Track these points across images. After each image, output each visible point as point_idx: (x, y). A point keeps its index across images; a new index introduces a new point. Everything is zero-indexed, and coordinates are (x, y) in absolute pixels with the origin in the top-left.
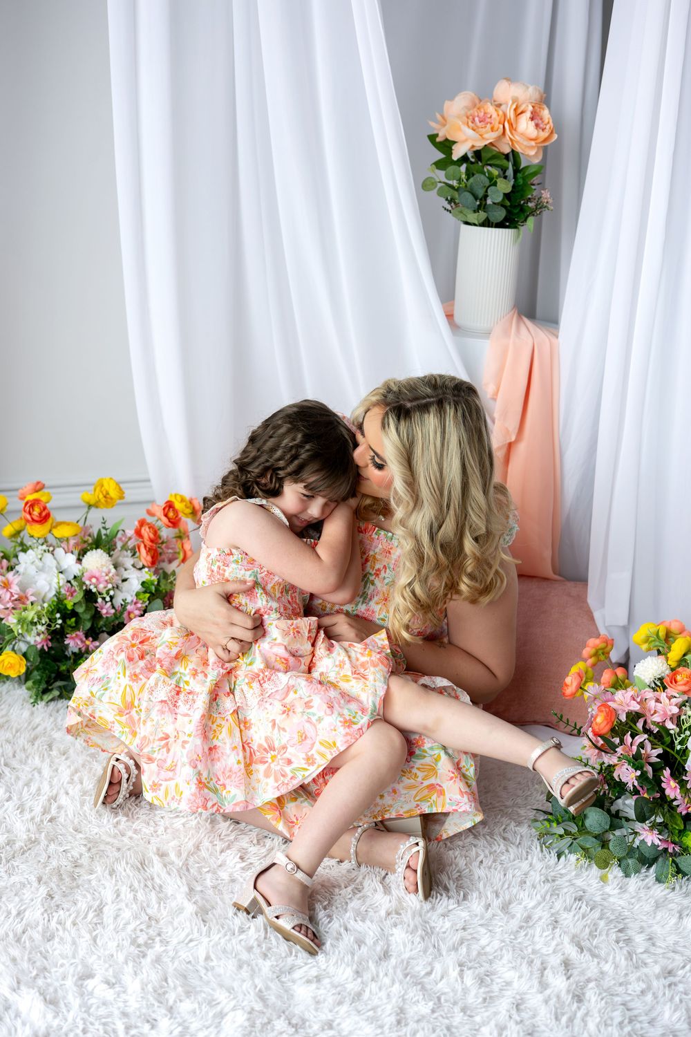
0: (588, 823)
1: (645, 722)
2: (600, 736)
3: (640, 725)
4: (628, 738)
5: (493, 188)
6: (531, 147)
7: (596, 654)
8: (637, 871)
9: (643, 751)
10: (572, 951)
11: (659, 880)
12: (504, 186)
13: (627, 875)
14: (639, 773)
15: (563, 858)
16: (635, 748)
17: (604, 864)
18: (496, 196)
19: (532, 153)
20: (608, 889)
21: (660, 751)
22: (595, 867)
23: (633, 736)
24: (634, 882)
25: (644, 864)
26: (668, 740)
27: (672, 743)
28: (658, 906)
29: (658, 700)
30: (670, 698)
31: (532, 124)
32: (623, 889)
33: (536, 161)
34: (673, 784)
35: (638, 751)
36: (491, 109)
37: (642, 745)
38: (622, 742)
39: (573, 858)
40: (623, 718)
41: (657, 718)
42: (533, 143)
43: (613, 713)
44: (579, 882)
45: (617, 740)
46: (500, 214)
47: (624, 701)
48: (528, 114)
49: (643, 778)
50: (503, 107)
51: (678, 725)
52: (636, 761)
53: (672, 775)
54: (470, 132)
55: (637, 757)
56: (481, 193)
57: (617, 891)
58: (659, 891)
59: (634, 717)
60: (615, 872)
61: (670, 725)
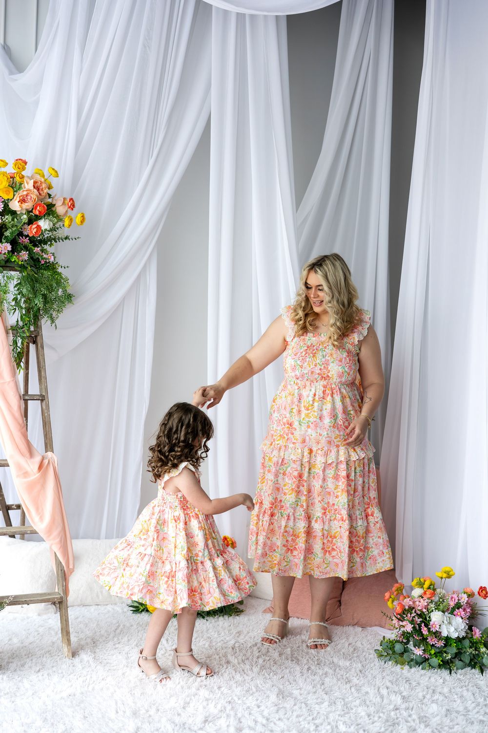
0: (396, 649)
1: (415, 611)
2: (399, 614)
3: (413, 611)
4: (409, 615)
7: (397, 590)
8: (415, 666)
9: (414, 619)
10: (389, 684)
11: (422, 669)
13: (411, 668)
14: (413, 626)
15: (387, 663)
16: (411, 618)
17: (403, 664)
20: (403, 671)
21: (421, 619)
22: (399, 665)
23: (411, 614)
24: (413, 669)
25: (417, 665)
26: (424, 617)
27: (426, 617)
28: (421, 675)
29: (420, 602)
30: (424, 601)
32: (409, 671)
34: (425, 629)
35: (412, 619)
37: (414, 617)
38: (407, 616)
39: (390, 663)
40: (407, 608)
41: (419, 608)
43: (402, 606)
44: (393, 669)
45: (405, 616)
47: (407, 602)
49: (414, 628)
51: (428, 611)
52: (412, 622)
53: (425, 625)
55: (413, 620)
57: (407, 672)
58: (423, 672)
59: (411, 609)
60: (407, 667)
61: (424, 610)
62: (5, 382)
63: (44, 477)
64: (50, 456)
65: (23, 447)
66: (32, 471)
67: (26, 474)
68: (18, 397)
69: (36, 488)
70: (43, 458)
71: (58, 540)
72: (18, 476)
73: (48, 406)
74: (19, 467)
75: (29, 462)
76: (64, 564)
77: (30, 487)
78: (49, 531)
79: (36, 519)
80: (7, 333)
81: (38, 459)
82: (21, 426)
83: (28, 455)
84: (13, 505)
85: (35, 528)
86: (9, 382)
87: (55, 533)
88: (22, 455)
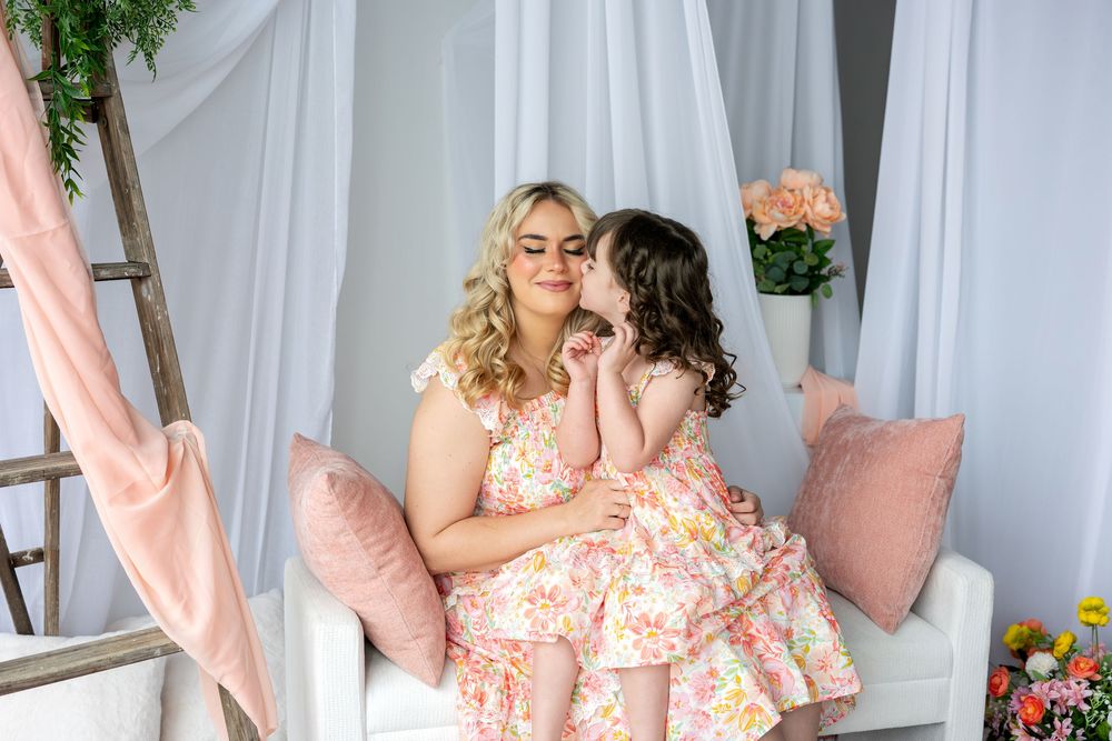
2: (1037, 725)
4: (1057, 722)
5: (800, 262)
6: (826, 226)
12: (811, 260)
16: (1065, 731)
18: (801, 268)
19: (828, 230)
23: (1059, 721)
29: (1067, 687)
30: (1079, 683)
31: (827, 206)
33: (827, 237)
36: (788, 195)
38: (1053, 726)
40: (1048, 707)
41: (1071, 703)
42: (828, 221)
45: (1049, 727)
46: (804, 284)
47: (1041, 693)
48: (824, 198)
50: (797, 192)
54: (780, 216)
56: (785, 266)
61: (1085, 708)
62: (44, 233)
63: (178, 494)
64: (185, 432)
65: (116, 415)
66: (149, 480)
67: (132, 492)
68: (83, 273)
69: (163, 527)
70: (169, 440)
71: (236, 662)
72: (112, 501)
73: (160, 293)
74: (113, 475)
75: (139, 457)
76: (256, 721)
77: (149, 526)
78: (213, 640)
79: (175, 613)
80: (29, 90)
81: (157, 444)
82: (101, 355)
83: (131, 437)
84: (25, 553)
85: (173, 637)
86: (54, 232)
87: (227, 645)
88: (117, 436)
